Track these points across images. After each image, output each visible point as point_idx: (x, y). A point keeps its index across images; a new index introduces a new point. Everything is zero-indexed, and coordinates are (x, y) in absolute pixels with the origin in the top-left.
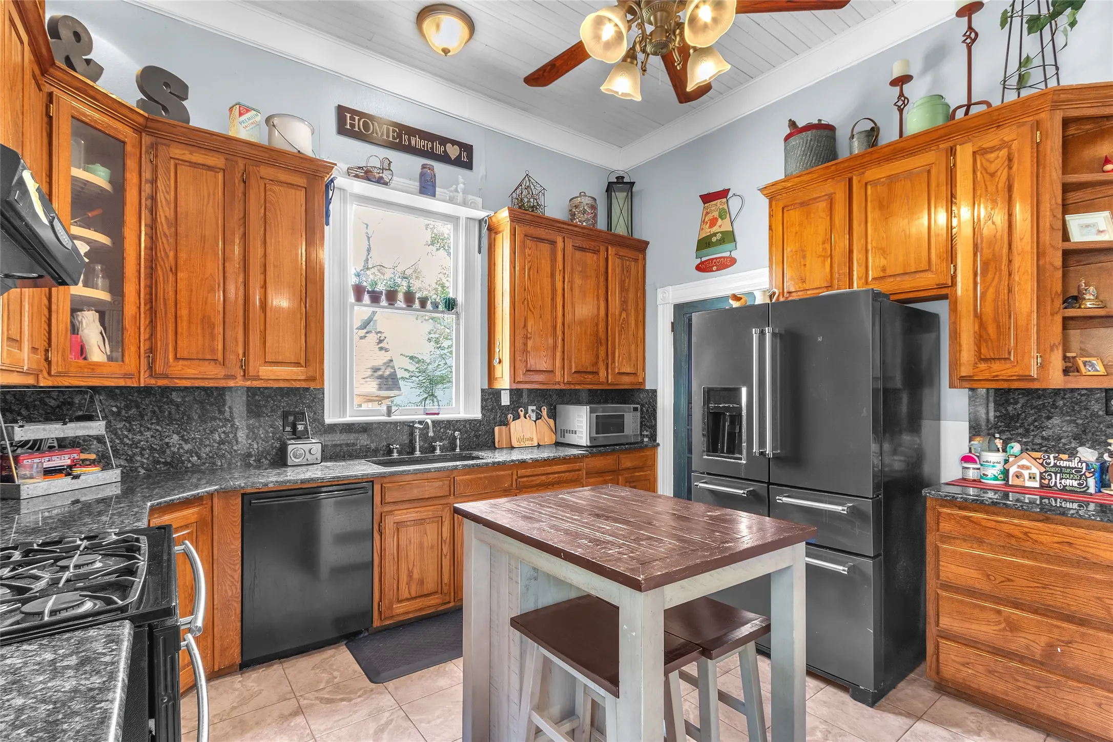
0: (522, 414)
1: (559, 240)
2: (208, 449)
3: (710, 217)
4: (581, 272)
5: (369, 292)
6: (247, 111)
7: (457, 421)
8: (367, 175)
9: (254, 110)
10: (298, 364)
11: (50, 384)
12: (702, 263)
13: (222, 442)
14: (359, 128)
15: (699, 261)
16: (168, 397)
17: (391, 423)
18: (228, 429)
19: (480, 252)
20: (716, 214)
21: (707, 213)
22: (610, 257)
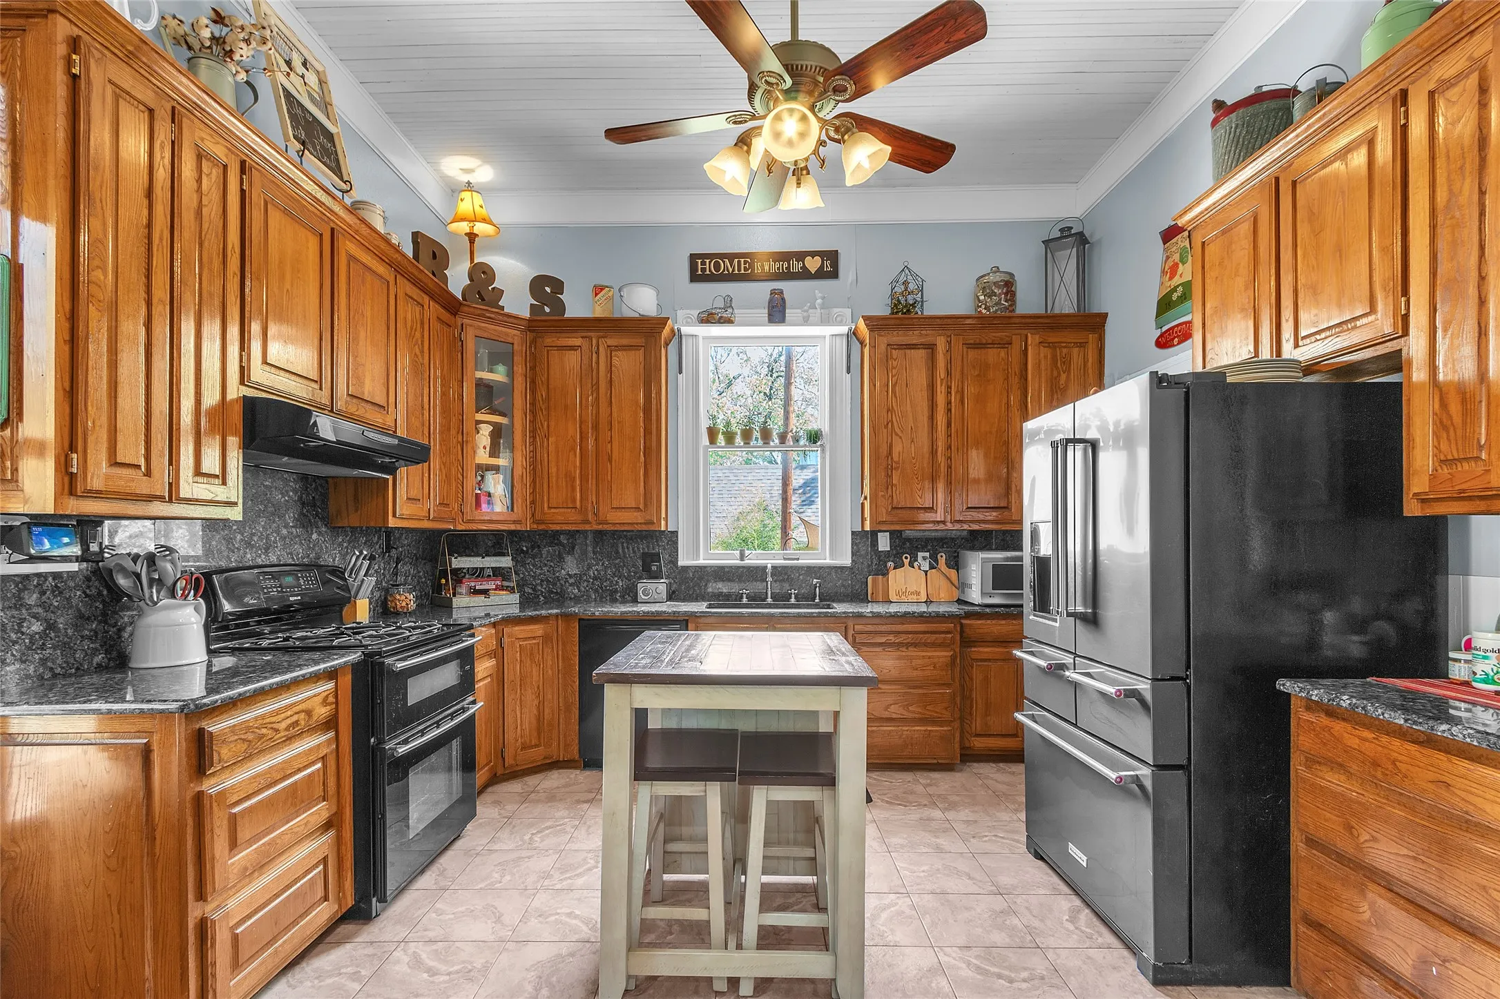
0: (906, 562)
1: (941, 343)
2: (585, 584)
3: (1170, 263)
4: (978, 375)
5: (723, 433)
6: (602, 290)
7: (820, 568)
8: (708, 318)
9: (607, 287)
10: (638, 509)
11: (463, 528)
12: (1162, 335)
13: (595, 578)
14: (710, 270)
15: (1158, 333)
16: (558, 539)
17: (743, 567)
18: (600, 568)
19: (848, 371)
20: (1176, 257)
21: (1168, 258)
22: (1030, 348)
